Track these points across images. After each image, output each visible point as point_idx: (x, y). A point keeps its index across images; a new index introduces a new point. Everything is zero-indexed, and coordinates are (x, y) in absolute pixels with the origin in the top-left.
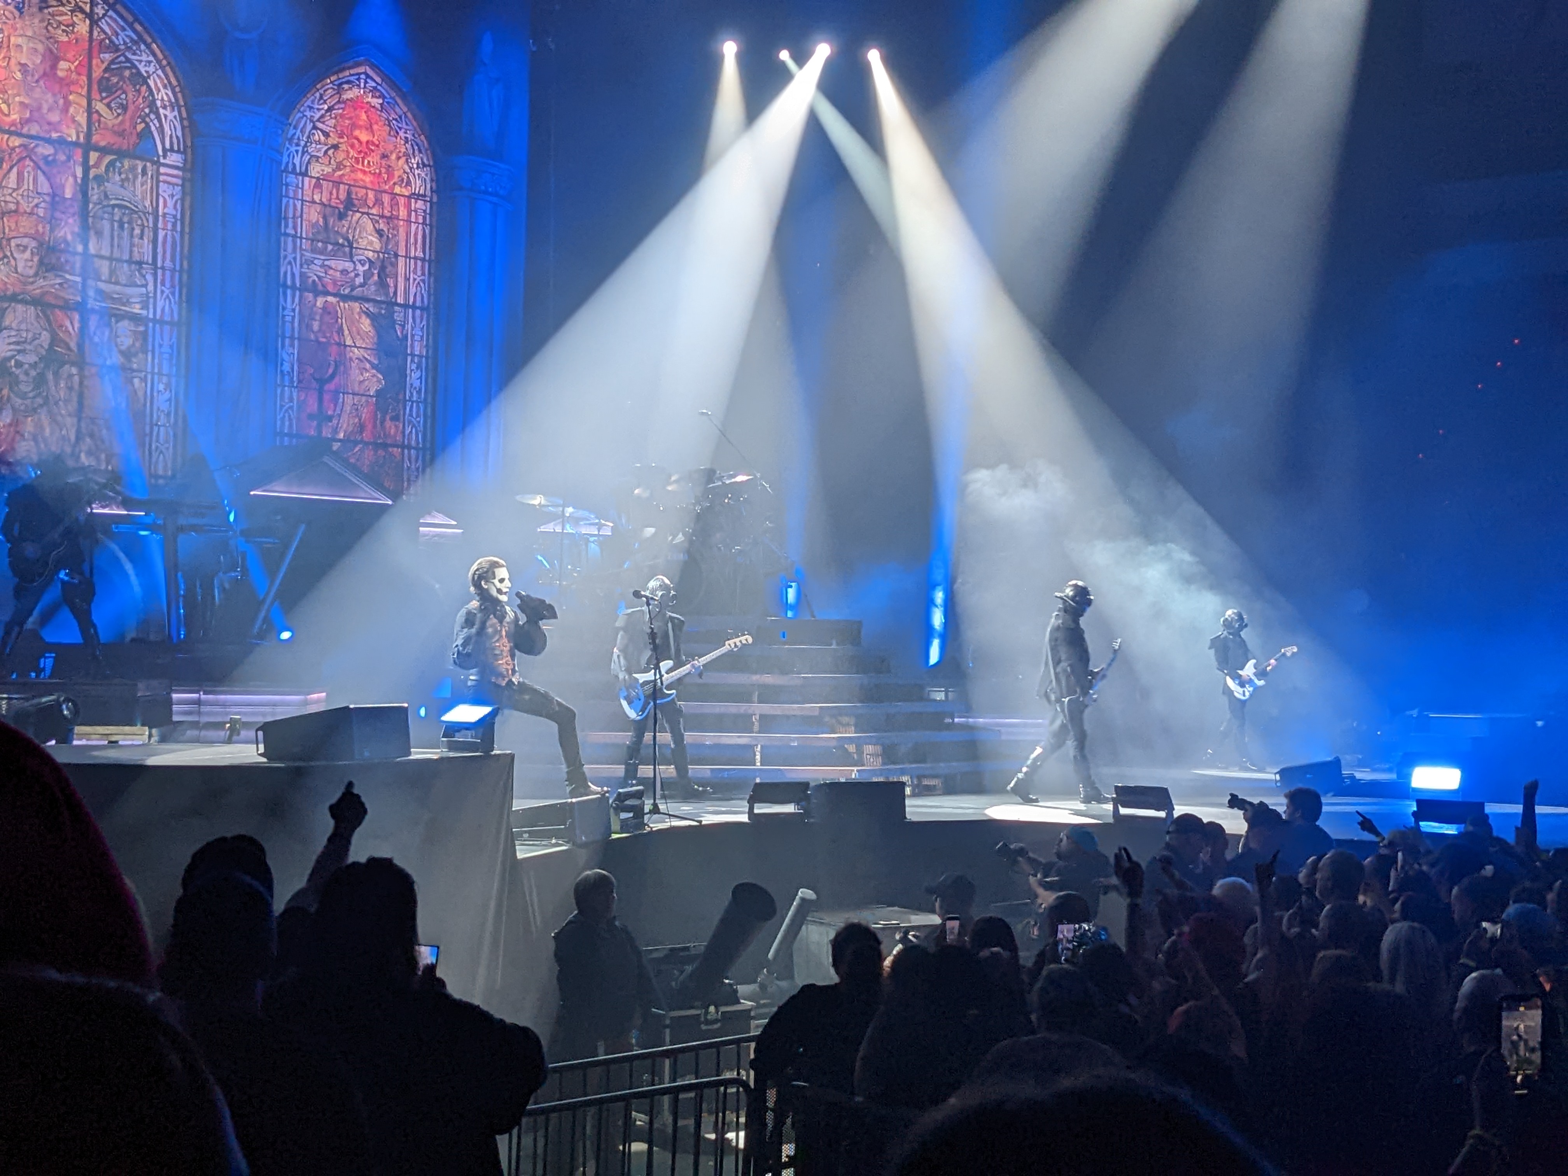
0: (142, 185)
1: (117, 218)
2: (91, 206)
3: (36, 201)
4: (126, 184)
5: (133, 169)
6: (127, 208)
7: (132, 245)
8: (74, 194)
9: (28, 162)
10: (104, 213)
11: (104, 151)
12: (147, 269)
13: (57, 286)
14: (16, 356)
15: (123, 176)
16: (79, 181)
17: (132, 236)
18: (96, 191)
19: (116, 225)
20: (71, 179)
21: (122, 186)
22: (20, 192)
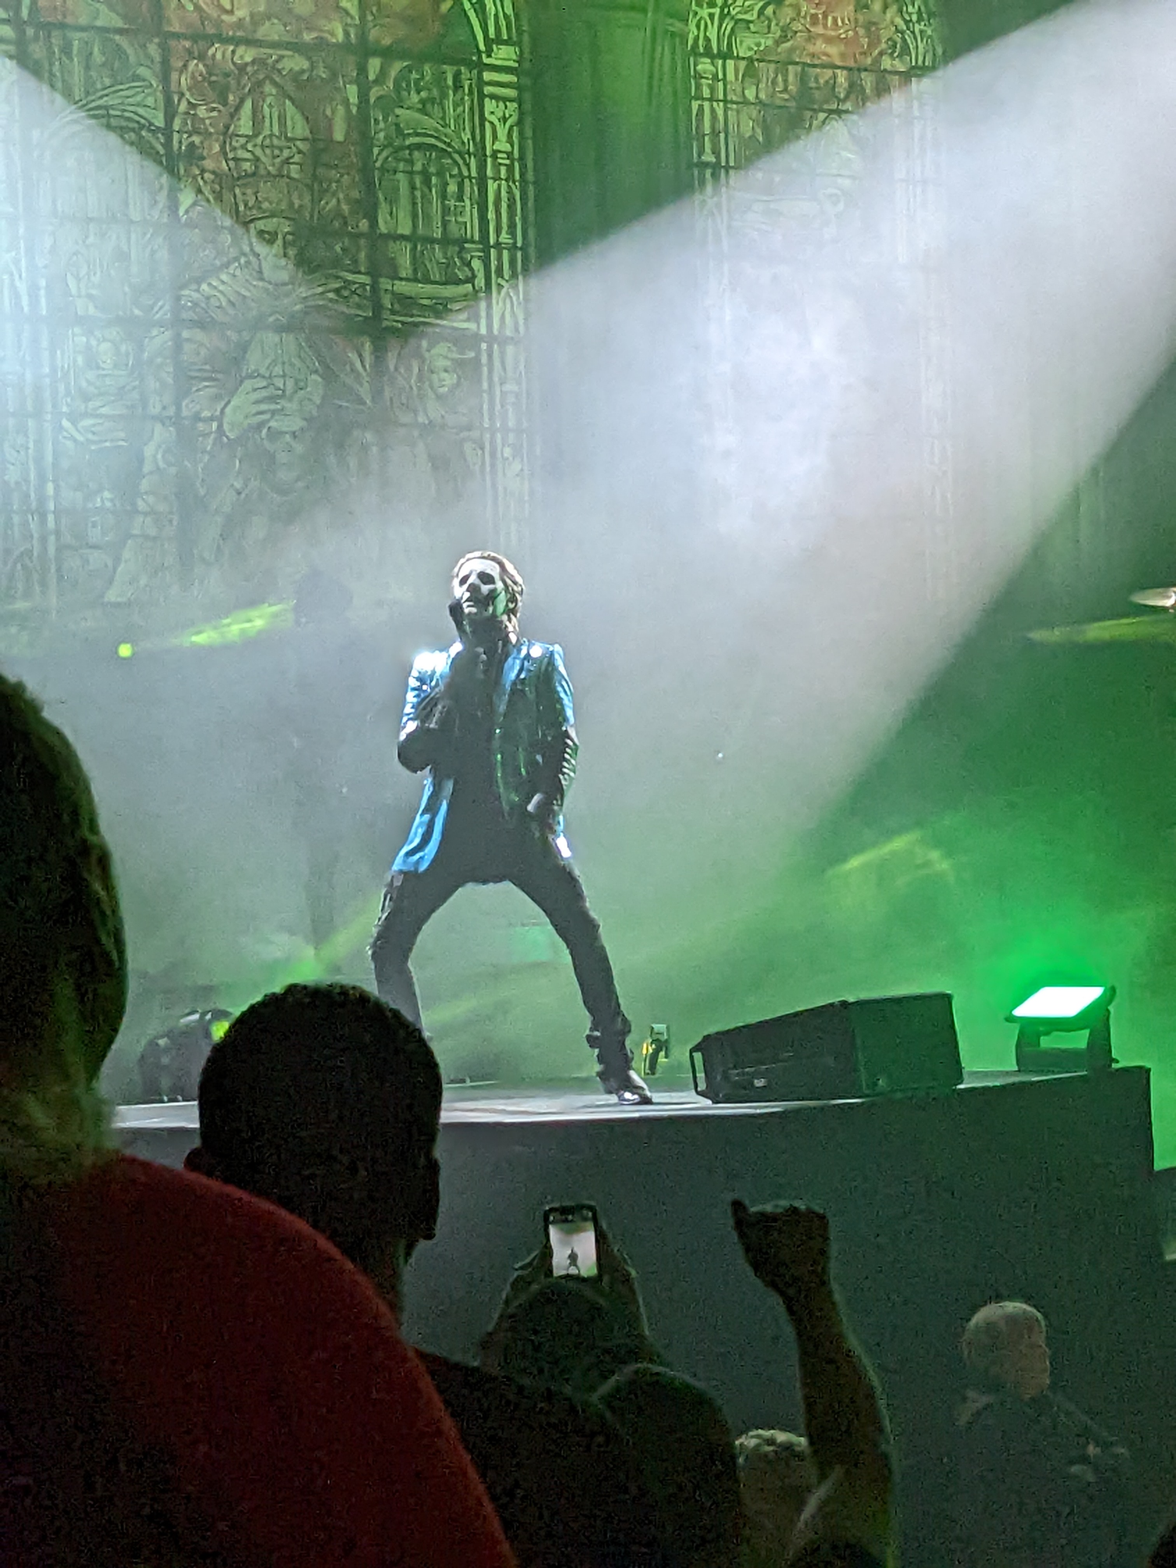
0: (456, 106)
1: (418, 167)
2: (376, 151)
3: (286, 153)
4: (429, 106)
5: (440, 78)
6: (433, 146)
7: (446, 211)
8: (347, 135)
9: (268, 88)
10: (398, 160)
11: (387, 54)
12: (474, 252)
13: (331, 295)
14: (268, 421)
15: (423, 94)
16: (354, 110)
17: (444, 196)
18: (382, 125)
19: (418, 181)
20: (341, 109)
21: (423, 111)
22: (259, 140)
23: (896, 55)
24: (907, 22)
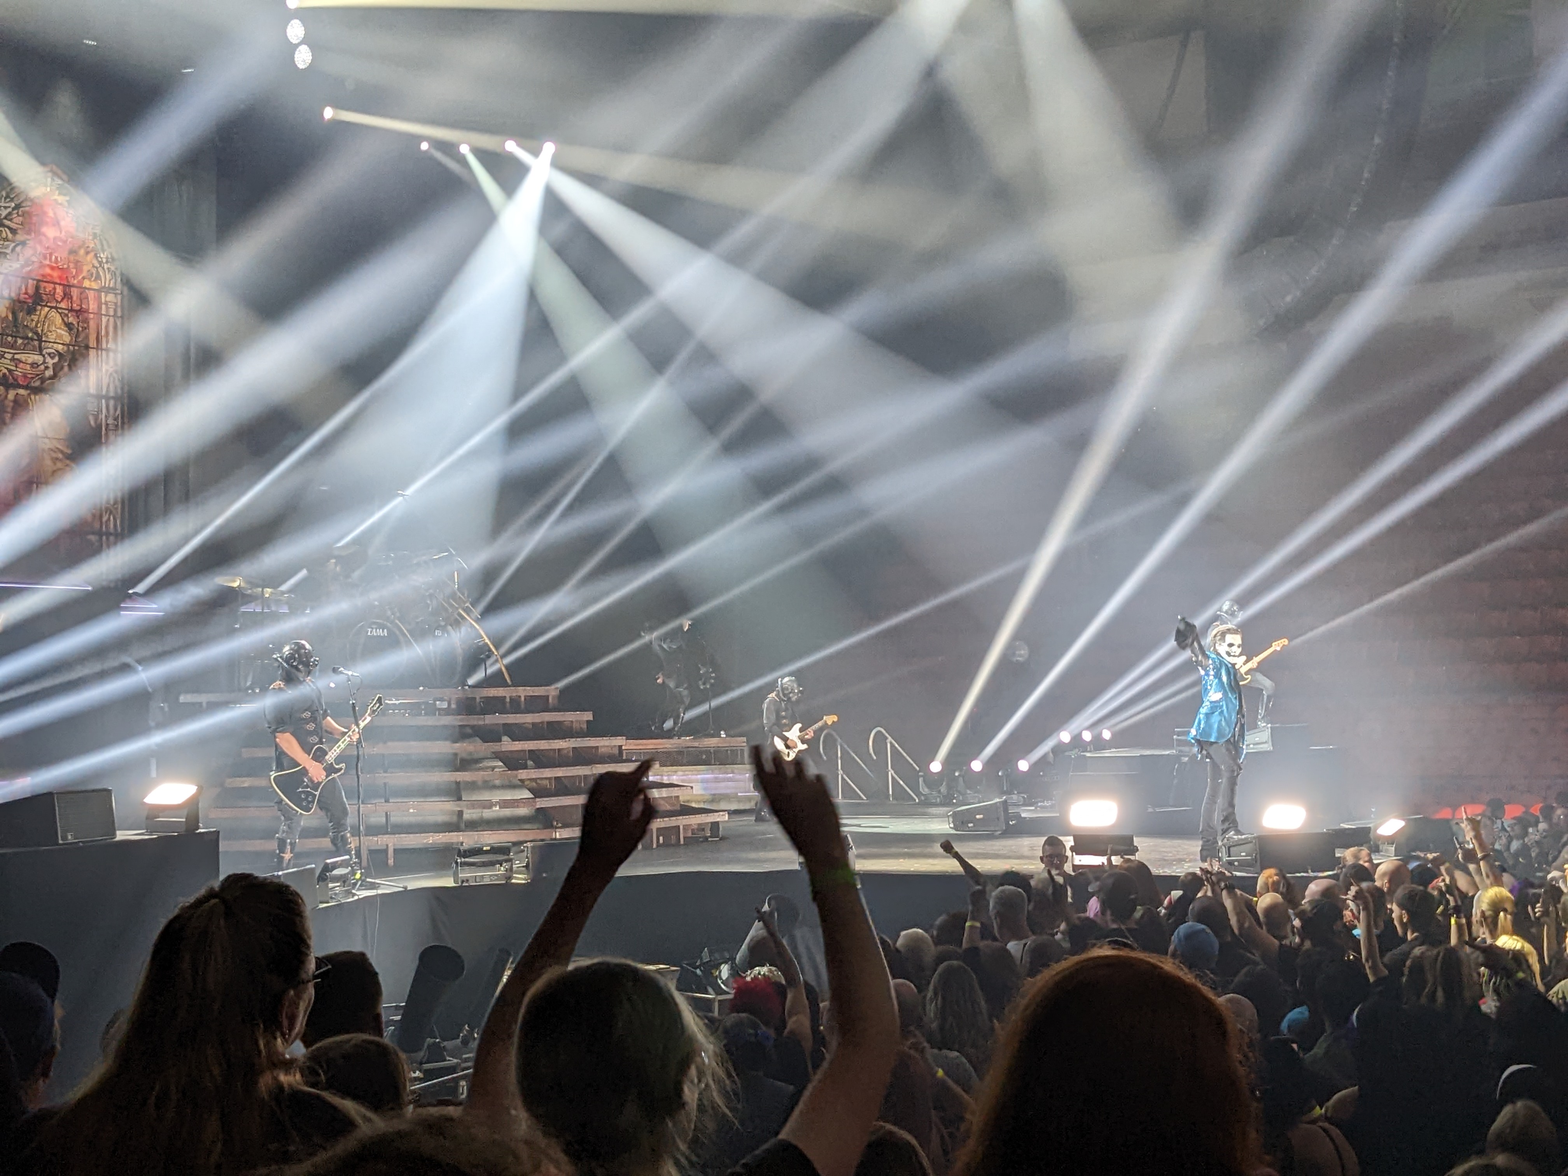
23: (93, 279)
24: (100, 263)
